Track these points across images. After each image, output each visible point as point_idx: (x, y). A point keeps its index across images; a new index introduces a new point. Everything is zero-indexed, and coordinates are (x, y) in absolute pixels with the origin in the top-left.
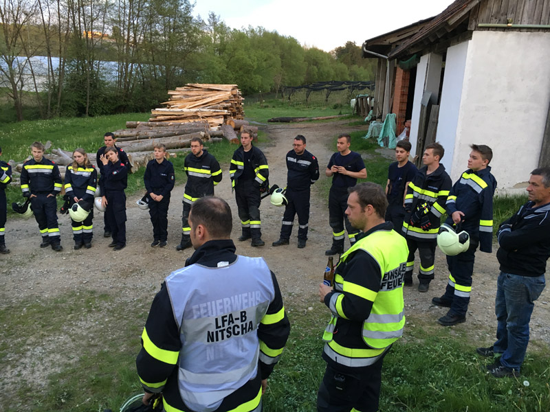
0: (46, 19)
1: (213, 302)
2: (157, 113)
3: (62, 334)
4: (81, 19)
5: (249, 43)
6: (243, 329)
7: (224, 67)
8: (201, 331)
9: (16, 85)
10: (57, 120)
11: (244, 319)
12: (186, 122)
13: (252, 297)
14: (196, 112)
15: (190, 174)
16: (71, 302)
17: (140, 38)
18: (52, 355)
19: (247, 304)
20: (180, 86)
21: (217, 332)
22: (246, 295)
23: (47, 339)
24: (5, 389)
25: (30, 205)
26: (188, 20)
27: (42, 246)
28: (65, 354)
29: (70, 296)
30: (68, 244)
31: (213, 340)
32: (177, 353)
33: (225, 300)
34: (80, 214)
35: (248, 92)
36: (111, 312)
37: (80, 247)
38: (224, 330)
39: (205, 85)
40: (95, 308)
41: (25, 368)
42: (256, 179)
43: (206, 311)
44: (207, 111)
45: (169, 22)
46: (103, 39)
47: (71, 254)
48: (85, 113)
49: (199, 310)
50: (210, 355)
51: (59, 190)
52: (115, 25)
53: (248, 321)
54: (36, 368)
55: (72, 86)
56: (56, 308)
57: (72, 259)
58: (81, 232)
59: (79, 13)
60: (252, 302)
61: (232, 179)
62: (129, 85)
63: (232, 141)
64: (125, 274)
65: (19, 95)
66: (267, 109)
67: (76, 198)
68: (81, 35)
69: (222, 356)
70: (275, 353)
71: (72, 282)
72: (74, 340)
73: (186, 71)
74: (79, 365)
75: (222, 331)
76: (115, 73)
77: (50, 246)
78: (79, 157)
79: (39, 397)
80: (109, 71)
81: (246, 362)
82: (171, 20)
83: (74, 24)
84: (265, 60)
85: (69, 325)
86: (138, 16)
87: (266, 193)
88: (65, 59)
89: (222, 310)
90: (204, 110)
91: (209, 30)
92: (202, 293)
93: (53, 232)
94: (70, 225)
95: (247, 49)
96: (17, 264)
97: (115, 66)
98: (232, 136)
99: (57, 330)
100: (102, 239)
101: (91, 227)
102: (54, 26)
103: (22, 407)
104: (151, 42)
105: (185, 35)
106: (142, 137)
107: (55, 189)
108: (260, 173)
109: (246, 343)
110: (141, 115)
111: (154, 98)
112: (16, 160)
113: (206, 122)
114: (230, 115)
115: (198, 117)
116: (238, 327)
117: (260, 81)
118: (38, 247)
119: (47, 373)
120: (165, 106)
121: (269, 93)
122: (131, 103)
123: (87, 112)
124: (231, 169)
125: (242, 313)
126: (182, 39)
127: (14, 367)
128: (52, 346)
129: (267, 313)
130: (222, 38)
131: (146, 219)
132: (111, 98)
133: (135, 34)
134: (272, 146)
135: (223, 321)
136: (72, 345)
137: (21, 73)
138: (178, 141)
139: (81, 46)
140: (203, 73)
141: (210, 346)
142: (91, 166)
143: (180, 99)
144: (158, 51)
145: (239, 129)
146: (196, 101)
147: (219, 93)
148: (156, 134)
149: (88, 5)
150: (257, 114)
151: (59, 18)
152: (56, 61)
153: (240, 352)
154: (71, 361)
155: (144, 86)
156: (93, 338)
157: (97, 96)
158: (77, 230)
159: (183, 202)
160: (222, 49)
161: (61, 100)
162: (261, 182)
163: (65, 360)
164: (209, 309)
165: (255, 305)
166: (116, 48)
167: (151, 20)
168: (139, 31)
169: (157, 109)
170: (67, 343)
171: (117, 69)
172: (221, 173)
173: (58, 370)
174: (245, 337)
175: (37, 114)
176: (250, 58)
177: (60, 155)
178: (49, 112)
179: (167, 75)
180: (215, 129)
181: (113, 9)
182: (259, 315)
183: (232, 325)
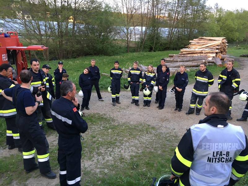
0: (143, 11)
1: (213, 144)
2: (183, 51)
3: (136, 140)
4: (156, 10)
5: (234, 16)
6: (226, 160)
7: (219, 29)
8: (205, 156)
9: (128, 38)
10: (141, 53)
11: (228, 155)
12: (196, 55)
13: (234, 145)
14: (202, 51)
15: (197, 80)
16: (140, 127)
17: (180, 17)
18: (132, 147)
19: (230, 148)
20: (195, 38)
21: (213, 158)
22: (231, 144)
23: (131, 140)
24: (115, 156)
25: (130, 86)
26: (203, 7)
27: (132, 103)
28: (137, 148)
29: (140, 125)
30: (141, 103)
31: (210, 162)
32: (191, 162)
33: (220, 144)
34: (147, 92)
35: (230, 41)
36: (156, 135)
37: (145, 106)
38: (217, 158)
39: (208, 38)
40: (149, 132)
41: (122, 149)
42: (233, 85)
43: (209, 147)
44: (207, 50)
45: (195, 8)
46: (164, 18)
47: (142, 108)
48: (152, 50)
49: (205, 145)
50: (208, 168)
51: (141, 81)
52: (170, 12)
53: (229, 157)
54: (126, 151)
55: (149, 39)
56: (135, 129)
57: (142, 110)
58: (146, 100)
59: (156, 7)
60: (233, 148)
61: (219, 84)
62: (172, 38)
63: (219, 65)
64: (163, 120)
65: (129, 42)
66: (240, 50)
67: (146, 85)
68: (155, 17)
69: (213, 170)
70: (240, 175)
71: (141, 119)
72: (140, 143)
73: (199, 31)
74: (142, 154)
75: (216, 159)
76: (167, 33)
77: (135, 103)
78: (150, 68)
79: (126, 163)
80: (165, 32)
81: (225, 176)
82: (196, 8)
83: (153, 12)
84: (243, 25)
85: (139, 137)
86: (181, 7)
87: (237, 93)
88: (148, 28)
89: (217, 149)
90: (206, 50)
91: (214, 11)
92: (209, 138)
93: (136, 98)
94: (143, 96)
95: (233, 20)
96: (122, 109)
97: (167, 30)
98: (219, 62)
99: (134, 137)
100: (154, 104)
101: (151, 98)
102: (146, 14)
103: (120, 165)
104: (185, 18)
105: (201, 14)
106: (175, 61)
107: (140, 81)
108: (235, 82)
109: (226, 167)
110: (175, 51)
111: (182, 44)
112: (125, 68)
113: (206, 55)
114: (219, 53)
115: (202, 53)
116: (224, 158)
117: (238, 36)
118: (130, 103)
119: (130, 154)
120: (187, 48)
121: (242, 42)
122: (172, 46)
123: (153, 49)
124: (219, 79)
125: (227, 152)
126: (200, 16)
127: (118, 148)
128: (132, 144)
129: (239, 155)
130: (220, 15)
131: (173, 98)
132: (164, 44)
133: (178, 16)
134: (241, 69)
135: (217, 154)
136: (140, 145)
137: (131, 34)
138: (191, 64)
139: (155, 21)
140: (207, 32)
141: (208, 164)
142: (154, 73)
143: (195, 44)
144: (187, 22)
145: (223, 59)
146: (202, 45)
147: (215, 41)
148: (181, 60)
149: (160, 4)
150: (234, 52)
151: (148, 10)
152: (144, 28)
153: (223, 170)
154: (139, 152)
155: (179, 38)
156: (148, 145)
157: (158, 43)
158: (145, 98)
159: (192, 92)
160: (219, 20)
161: (144, 44)
162: (235, 87)
163: (136, 151)
164: (211, 146)
165: (235, 150)
166: (169, 22)
167: (186, 8)
168: (180, 14)
169: (183, 49)
170: (138, 144)
171: (168, 31)
172: (213, 81)
173: (134, 154)
174: (227, 164)
175: (134, 50)
176: (234, 24)
177: (141, 67)
178: (139, 49)
179: (190, 33)
180: (210, 59)
181: (170, 5)
182: (236, 155)
183: (221, 157)
